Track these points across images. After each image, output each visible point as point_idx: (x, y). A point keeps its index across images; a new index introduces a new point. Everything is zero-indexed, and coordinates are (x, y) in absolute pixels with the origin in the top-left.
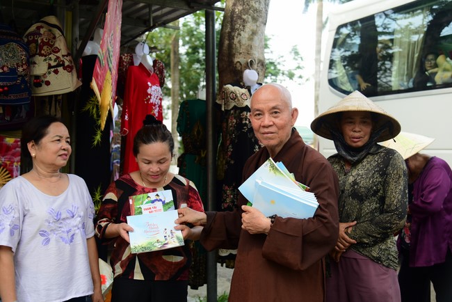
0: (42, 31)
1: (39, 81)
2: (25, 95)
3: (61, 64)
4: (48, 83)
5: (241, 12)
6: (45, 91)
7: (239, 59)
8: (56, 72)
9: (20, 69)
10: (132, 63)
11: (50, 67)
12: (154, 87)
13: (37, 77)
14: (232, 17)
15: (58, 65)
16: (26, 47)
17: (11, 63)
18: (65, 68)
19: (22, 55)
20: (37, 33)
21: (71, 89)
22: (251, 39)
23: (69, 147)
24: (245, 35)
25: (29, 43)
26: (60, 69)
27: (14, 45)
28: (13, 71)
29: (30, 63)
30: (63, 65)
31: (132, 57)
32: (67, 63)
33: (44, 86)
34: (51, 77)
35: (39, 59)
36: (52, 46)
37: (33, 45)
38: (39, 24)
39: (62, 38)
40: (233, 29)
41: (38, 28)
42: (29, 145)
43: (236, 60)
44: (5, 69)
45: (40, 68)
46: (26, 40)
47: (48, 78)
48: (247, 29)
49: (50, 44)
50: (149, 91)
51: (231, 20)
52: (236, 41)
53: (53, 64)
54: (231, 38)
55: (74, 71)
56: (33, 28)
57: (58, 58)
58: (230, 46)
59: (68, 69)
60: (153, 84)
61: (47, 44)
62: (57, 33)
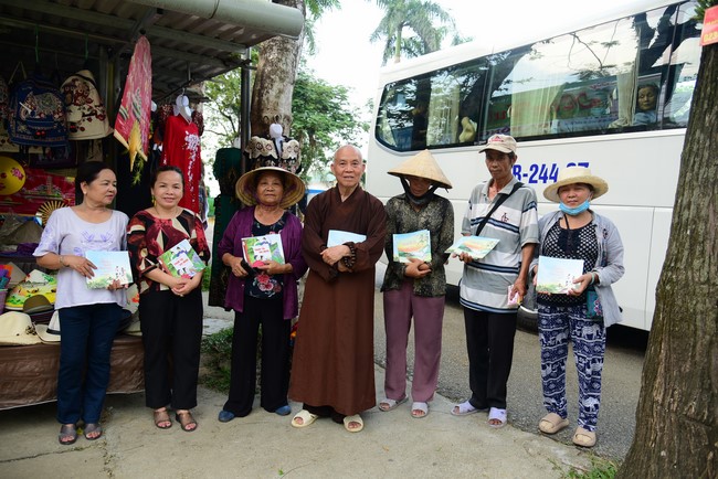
0: (77, 83)
1: (74, 127)
2: (62, 139)
3: (94, 113)
4: (83, 129)
5: (269, 72)
6: (80, 136)
7: (267, 114)
8: (90, 120)
9: (57, 116)
10: (172, 113)
11: (84, 115)
12: (191, 136)
13: (73, 124)
14: (262, 76)
15: (92, 114)
16: (62, 97)
17: (48, 111)
18: (97, 117)
19: (58, 103)
20: (72, 85)
21: (104, 136)
22: (278, 97)
23: (115, 189)
24: (273, 93)
25: (66, 93)
26: (93, 117)
27: (51, 95)
28: (50, 117)
29: (66, 111)
30: (96, 114)
31: (172, 107)
32: (99, 113)
33: (79, 131)
34: (85, 124)
35: (74, 108)
36: (86, 97)
37: (69, 95)
38: (74, 77)
39: (95, 91)
40: (262, 87)
41: (74, 81)
42: (82, 185)
43: (264, 115)
44: (43, 115)
45: (75, 115)
46: (62, 91)
47: (83, 125)
48: (275, 88)
49: (84, 95)
50: (186, 139)
51: (262, 79)
52: (264, 98)
53: (87, 112)
54: (261, 95)
55: (106, 119)
56: (69, 80)
57: (91, 107)
58: (260, 102)
59: (102, 118)
60: (191, 132)
61: (82, 95)
62: (91, 86)
